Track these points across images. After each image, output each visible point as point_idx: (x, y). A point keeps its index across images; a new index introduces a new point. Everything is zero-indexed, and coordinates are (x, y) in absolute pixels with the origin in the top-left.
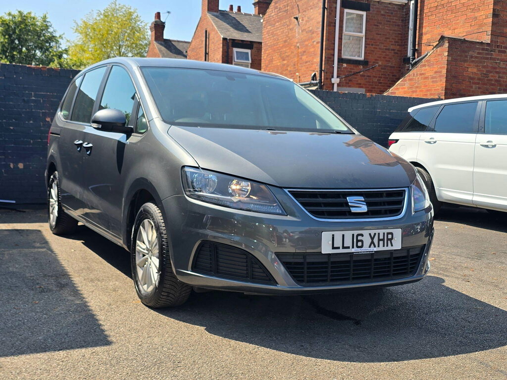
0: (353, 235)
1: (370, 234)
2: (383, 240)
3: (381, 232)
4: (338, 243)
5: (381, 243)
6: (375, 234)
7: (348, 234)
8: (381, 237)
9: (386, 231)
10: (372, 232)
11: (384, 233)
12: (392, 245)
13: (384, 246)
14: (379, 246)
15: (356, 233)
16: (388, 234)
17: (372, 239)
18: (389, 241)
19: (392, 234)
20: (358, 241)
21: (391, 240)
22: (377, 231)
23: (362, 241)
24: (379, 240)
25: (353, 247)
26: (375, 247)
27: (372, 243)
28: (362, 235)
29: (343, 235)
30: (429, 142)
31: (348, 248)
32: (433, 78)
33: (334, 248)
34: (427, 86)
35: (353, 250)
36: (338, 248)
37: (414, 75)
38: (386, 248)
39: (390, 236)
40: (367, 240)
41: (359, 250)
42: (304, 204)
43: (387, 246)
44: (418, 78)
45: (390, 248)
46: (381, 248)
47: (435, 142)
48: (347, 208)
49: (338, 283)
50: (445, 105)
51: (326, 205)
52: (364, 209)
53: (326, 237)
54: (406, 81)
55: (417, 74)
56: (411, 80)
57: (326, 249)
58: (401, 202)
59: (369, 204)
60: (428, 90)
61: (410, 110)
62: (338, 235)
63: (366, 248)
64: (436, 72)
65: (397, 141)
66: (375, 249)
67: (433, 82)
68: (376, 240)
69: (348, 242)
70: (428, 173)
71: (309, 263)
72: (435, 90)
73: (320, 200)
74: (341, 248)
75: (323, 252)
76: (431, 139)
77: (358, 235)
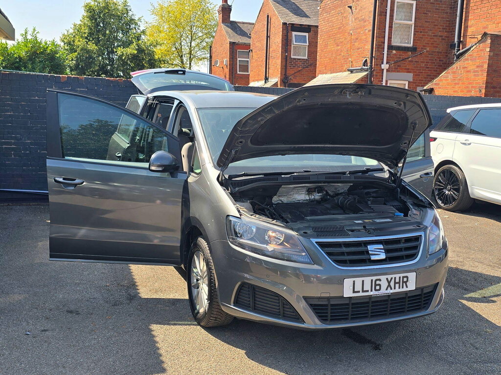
0: (372, 280)
1: (387, 279)
2: (399, 283)
3: (397, 276)
4: (358, 287)
5: (397, 285)
6: (392, 278)
7: (368, 280)
8: (397, 280)
9: (402, 275)
10: (389, 277)
11: (400, 277)
12: (407, 287)
13: (399, 288)
14: (395, 288)
15: (374, 278)
16: (403, 277)
17: (389, 282)
18: (404, 284)
19: (407, 277)
20: (376, 285)
21: (406, 282)
22: (393, 276)
23: (380, 285)
24: (395, 283)
25: (371, 291)
26: (391, 289)
27: (389, 286)
28: (380, 280)
29: (363, 281)
30: (464, 144)
31: (368, 291)
32: (474, 72)
33: (354, 292)
34: (468, 79)
35: (371, 293)
36: (359, 292)
37: (457, 68)
38: (401, 290)
39: (405, 279)
40: (384, 284)
41: (377, 293)
42: (329, 254)
43: (403, 288)
44: (461, 71)
45: (405, 289)
46: (397, 290)
47: (470, 144)
48: (368, 256)
49: (358, 320)
50: (481, 109)
51: (349, 254)
52: (383, 256)
53: (348, 283)
54: (449, 73)
55: (460, 68)
56: (454, 72)
57: (348, 293)
58: (416, 248)
59: (387, 251)
60: (470, 83)
61: (449, 111)
62: (358, 281)
63: (384, 291)
64: (478, 67)
65: (435, 139)
66: (392, 291)
67: (475, 75)
68: (392, 284)
69: (367, 287)
70: (462, 171)
71: (332, 305)
72: (476, 83)
73: (344, 249)
74: (361, 291)
75: (344, 296)
76: (466, 140)
77: (376, 280)
